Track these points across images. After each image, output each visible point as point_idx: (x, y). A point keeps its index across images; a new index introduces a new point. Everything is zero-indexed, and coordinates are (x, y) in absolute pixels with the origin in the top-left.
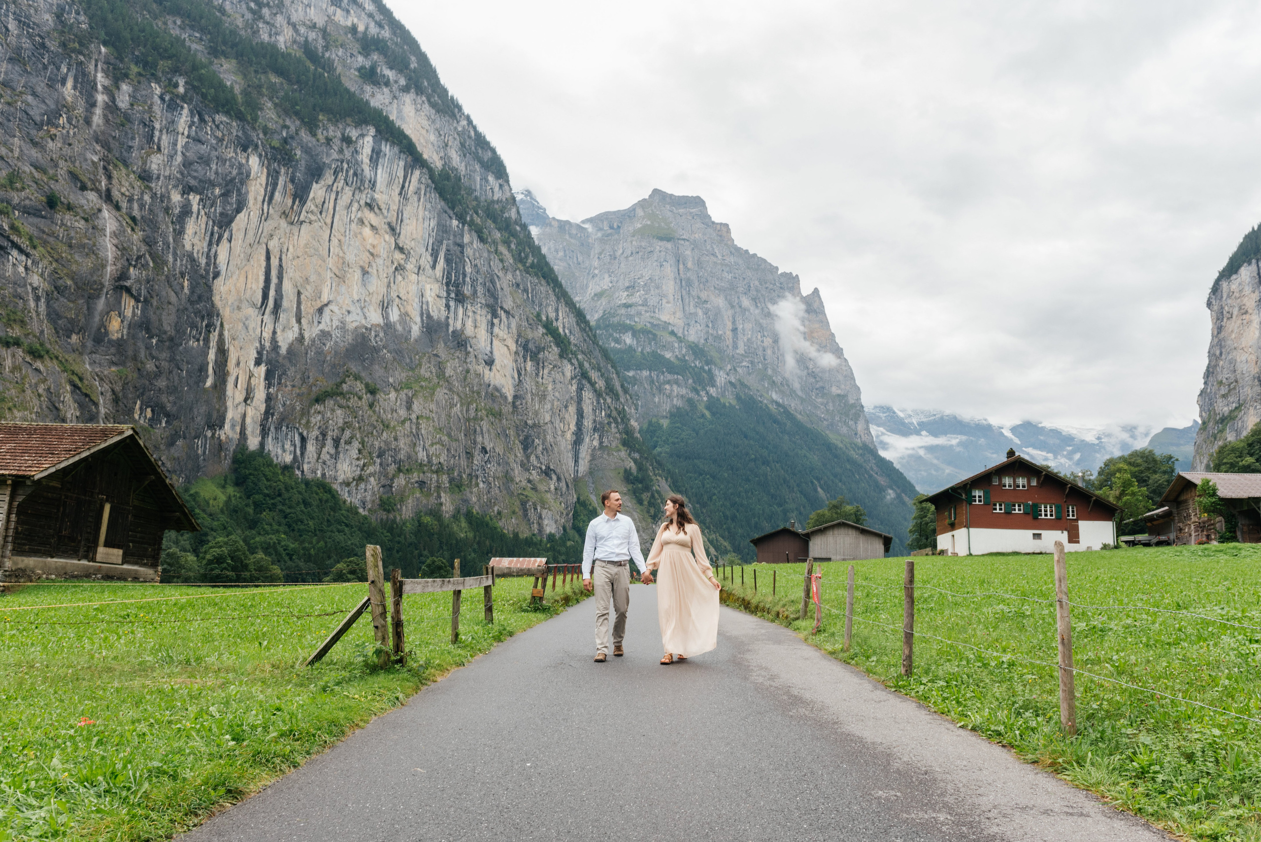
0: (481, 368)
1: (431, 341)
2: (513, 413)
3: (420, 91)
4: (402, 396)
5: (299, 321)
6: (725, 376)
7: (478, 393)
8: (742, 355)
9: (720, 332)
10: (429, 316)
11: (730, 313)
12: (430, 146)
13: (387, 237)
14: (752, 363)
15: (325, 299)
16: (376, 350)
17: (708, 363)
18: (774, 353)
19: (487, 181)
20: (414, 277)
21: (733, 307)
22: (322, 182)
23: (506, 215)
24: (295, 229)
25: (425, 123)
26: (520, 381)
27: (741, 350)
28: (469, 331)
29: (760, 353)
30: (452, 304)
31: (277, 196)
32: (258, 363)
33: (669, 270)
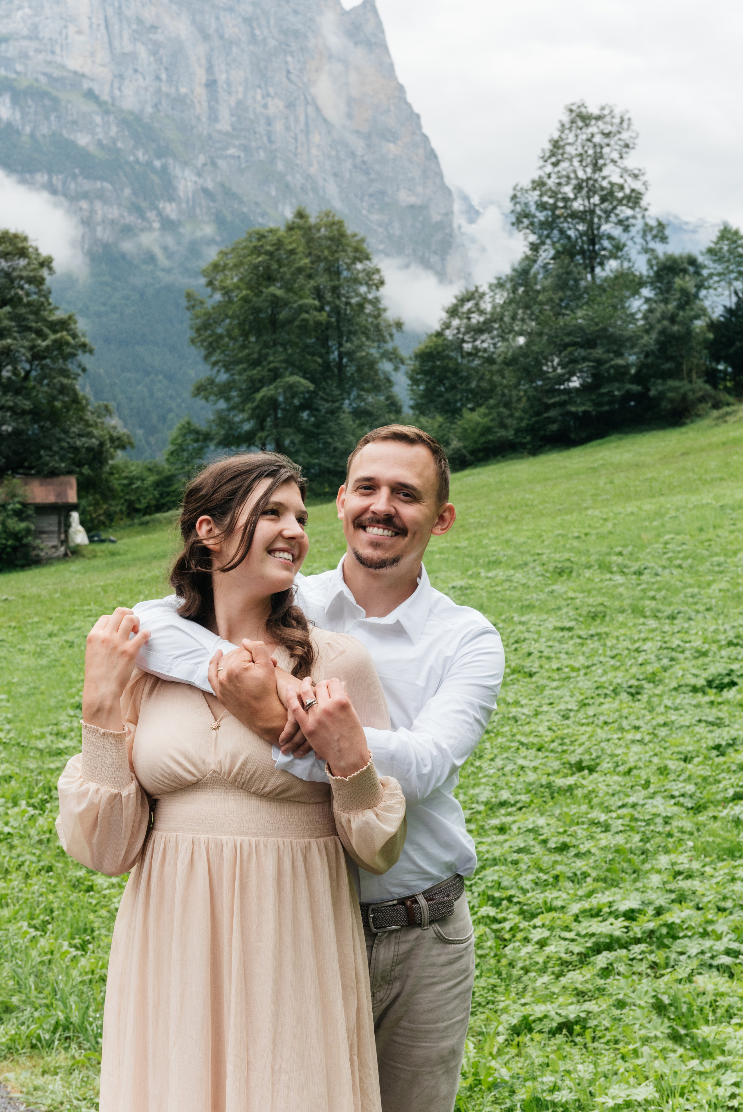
6: (195, 178)
8: (227, 134)
9: (183, 90)
11: (201, 49)
18: (288, 128)
21: (206, 37)
27: (224, 125)
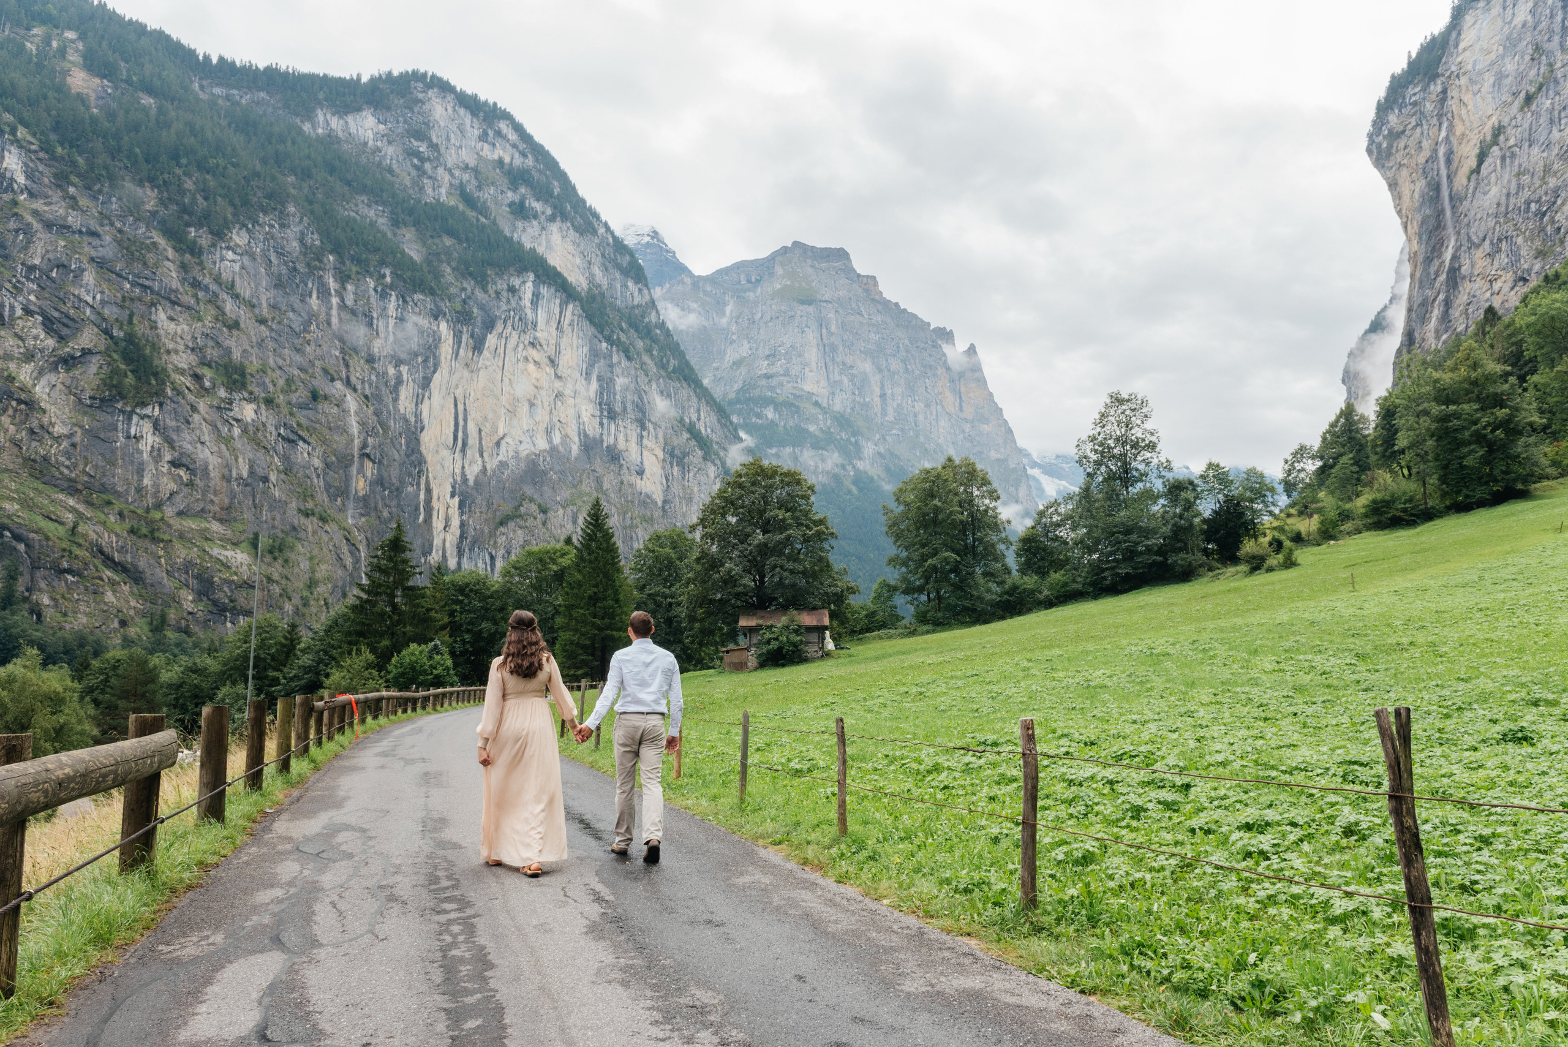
0: (634, 479)
1: (589, 458)
2: (663, 516)
3: (564, 217)
4: (569, 511)
5: (482, 455)
6: (874, 447)
7: (632, 502)
8: (892, 422)
9: (867, 400)
10: (586, 436)
11: (878, 377)
12: (576, 270)
13: (548, 369)
14: (902, 430)
15: (501, 433)
16: (545, 473)
17: (854, 434)
19: (627, 287)
20: (571, 401)
21: (880, 371)
22: (495, 332)
23: (647, 320)
24: (475, 375)
25: (571, 248)
26: (668, 486)
27: (890, 417)
28: (621, 445)
29: (911, 419)
30: (605, 421)
31: (462, 352)
32: (453, 496)
33: (811, 336)
